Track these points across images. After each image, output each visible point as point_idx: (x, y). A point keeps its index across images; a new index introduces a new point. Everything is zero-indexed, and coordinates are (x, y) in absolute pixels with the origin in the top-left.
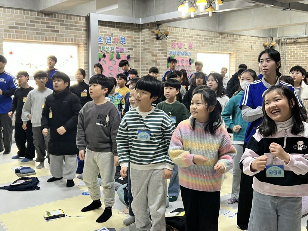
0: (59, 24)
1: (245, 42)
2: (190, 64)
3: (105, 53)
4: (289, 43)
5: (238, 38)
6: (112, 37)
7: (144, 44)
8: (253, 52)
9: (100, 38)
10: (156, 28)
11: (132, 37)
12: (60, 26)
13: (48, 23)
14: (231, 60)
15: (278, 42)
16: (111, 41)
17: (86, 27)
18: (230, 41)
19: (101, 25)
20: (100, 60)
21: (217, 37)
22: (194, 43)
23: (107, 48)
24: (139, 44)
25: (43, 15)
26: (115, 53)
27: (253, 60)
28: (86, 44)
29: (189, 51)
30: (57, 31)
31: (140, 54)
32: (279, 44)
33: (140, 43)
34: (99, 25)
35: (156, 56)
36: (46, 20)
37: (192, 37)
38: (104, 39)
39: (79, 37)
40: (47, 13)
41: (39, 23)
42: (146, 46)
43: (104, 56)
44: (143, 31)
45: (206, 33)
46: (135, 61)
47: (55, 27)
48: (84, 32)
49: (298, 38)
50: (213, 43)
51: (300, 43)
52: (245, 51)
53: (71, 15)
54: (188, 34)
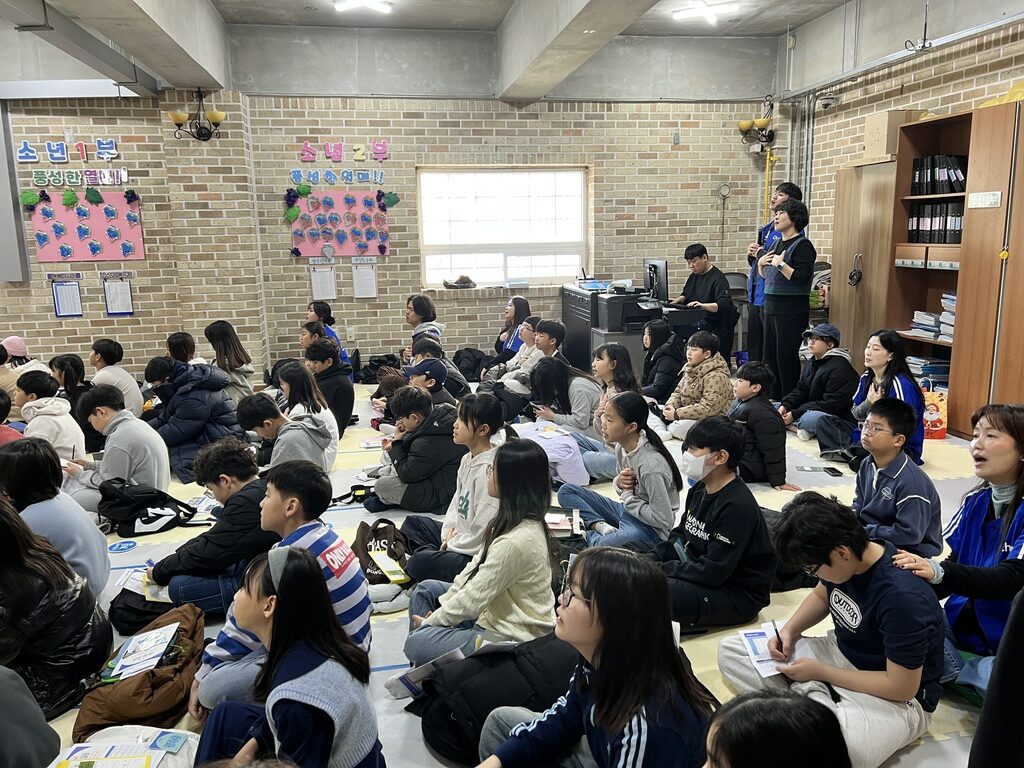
1: (642, 125)
2: (383, 208)
3: (49, 187)
5: (605, 113)
8: (688, 156)
9: (26, 148)
10: (196, 103)
11: (142, 139)
16: (63, 153)
18: (564, 124)
19: (28, 112)
20: (30, 209)
21: (499, 116)
22: (396, 140)
23: (52, 175)
26: (83, 187)
27: (686, 186)
29: (374, 168)
37: (387, 124)
38: (40, 149)
43: (45, 197)
45: (447, 107)
46: (159, 208)
50: (484, 137)
52: (642, 156)
54: (368, 114)
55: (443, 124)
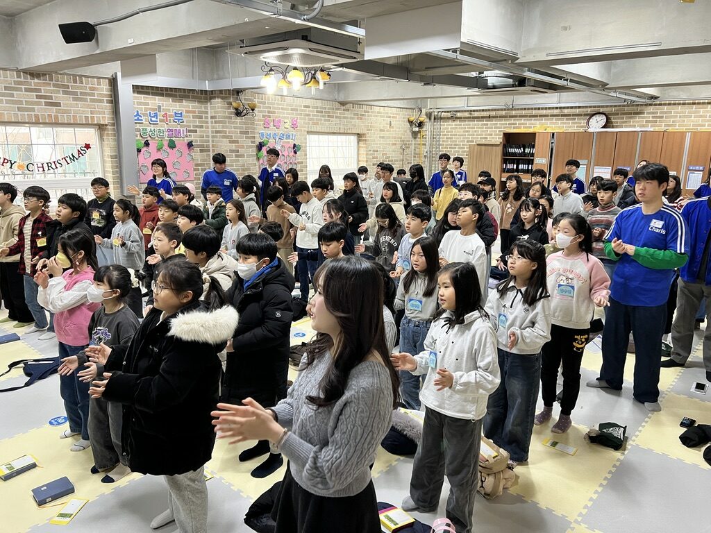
0: (59, 91)
1: (381, 117)
2: (295, 153)
3: (149, 138)
4: (444, 118)
5: (370, 110)
6: (160, 111)
7: (216, 122)
8: (393, 131)
9: (138, 114)
10: (235, 96)
11: (195, 112)
12: (61, 95)
13: (39, 90)
14: (360, 145)
15: (429, 116)
16: (157, 118)
17: (111, 96)
18: (358, 115)
19: (138, 93)
20: (139, 151)
21: (337, 109)
22: (301, 119)
23: (151, 131)
24: (207, 122)
25: (29, 76)
26: (166, 138)
27: (393, 144)
28: (113, 124)
29: (292, 132)
30: (58, 104)
31: (210, 139)
32: (430, 119)
33: (210, 120)
34: (134, 92)
35: (237, 142)
36: (35, 86)
37: (297, 110)
38: (145, 115)
39: (100, 113)
40: (35, 73)
41: (22, 91)
42: (219, 127)
43: (147, 144)
44: (213, 101)
45: (319, 103)
46: (201, 151)
47: (52, 96)
48: (109, 105)
49: (456, 111)
50: (331, 119)
51: (460, 118)
52: (381, 130)
53: (81, 76)
54: (290, 105)
55: (318, 112)
